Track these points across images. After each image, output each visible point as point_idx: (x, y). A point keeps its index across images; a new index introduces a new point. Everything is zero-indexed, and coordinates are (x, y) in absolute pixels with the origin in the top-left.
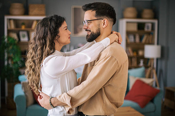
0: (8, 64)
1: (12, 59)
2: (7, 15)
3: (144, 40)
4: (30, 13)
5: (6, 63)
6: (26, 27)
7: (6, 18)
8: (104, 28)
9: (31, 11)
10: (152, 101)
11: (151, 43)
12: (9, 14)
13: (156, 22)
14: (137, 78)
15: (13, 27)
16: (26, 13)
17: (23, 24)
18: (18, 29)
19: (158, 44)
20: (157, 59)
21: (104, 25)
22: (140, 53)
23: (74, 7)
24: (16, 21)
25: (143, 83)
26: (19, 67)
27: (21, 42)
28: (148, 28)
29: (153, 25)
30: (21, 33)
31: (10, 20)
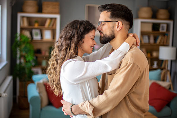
0: (20, 63)
1: (25, 58)
2: (20, 13)
3: (158, 42)
4: (44, 10)
5: (18, 62)
6: (39, 25)
7: (20, 15)
8: (118, 31)
9: (45, 8)
10: (168, 105)
11: (165, 45)
12: (22, 11)
13: (171, 22)
14: (153, 81)
15: (26, 24)
16: (40, 11)
17: (36, 22)
18: (31, 27)
19: (172, 46)
20: (172, 61)
21: (118, 28)
22: (155, 54)
23: (88, 6)
24: (29, 18)
25: (160, 86)
26: (32, 66)
27: (34, 41)
28: (163, 29)
29: (168, 26)
30: (34, 31)
31: (23, 17)
